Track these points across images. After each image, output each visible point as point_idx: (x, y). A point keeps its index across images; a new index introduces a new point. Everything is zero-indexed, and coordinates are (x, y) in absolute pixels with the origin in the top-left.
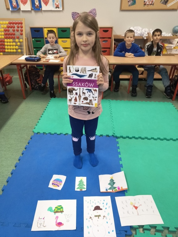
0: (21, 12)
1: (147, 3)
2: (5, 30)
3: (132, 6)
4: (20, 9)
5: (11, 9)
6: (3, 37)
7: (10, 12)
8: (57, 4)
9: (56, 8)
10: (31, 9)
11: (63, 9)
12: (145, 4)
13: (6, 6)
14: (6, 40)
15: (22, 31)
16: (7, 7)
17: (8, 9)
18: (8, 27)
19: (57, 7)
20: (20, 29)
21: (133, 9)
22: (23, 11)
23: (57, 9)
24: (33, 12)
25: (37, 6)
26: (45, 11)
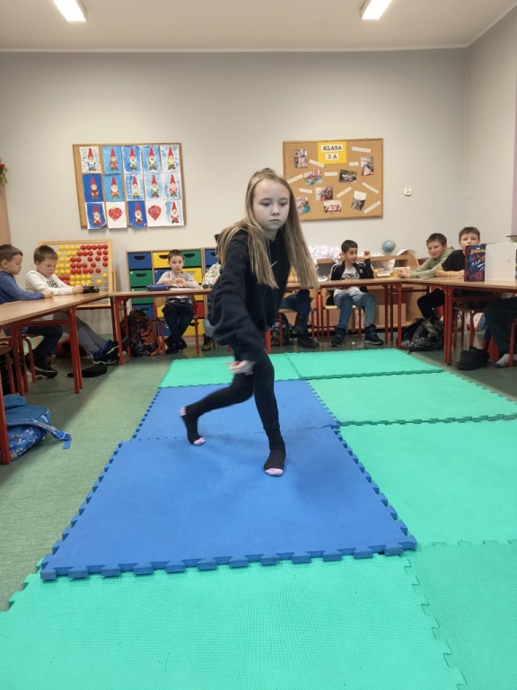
0: (108, 231)
1: (330, 209)
2: (73, 260)
3: (305, 215)
4: (106, 226)
5: (89, 228)
6: (68, 271)
7: (87, 232)
8: (175, 216)
9: (173, 222)
10: (129, 226)
11: (185, 223)
12: (326, 211)
13: (81, 223)
14: (72, 277)
15: (106, 259)
16: (83, 224)
17: (84, 227)
18: (79, 254)
19: (175, 220)
20: (102, 257)
21: (308, 218)
22: (112, 230)
23: (175, 224)
24: (130, 230)
25: (139, 220)
26: (152, 228)
